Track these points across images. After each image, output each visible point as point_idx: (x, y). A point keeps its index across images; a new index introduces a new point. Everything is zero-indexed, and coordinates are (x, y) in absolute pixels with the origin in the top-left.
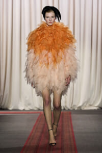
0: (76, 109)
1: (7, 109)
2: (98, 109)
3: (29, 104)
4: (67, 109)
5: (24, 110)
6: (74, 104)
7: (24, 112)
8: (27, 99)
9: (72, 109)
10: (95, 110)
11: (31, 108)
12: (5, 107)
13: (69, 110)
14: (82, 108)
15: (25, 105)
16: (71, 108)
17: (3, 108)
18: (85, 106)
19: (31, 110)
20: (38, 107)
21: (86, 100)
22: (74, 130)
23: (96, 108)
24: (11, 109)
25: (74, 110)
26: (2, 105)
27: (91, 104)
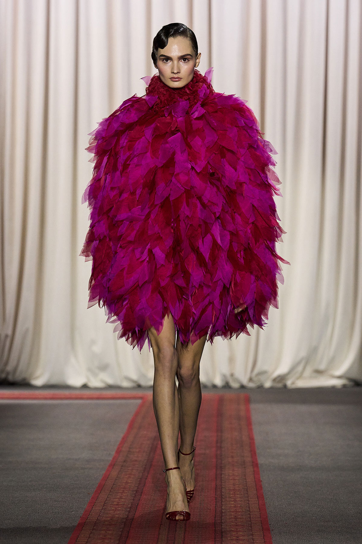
0: (268, 384)
1: (25, 384)
2: (344, 386)
3: (104, 368)
4: (235, 385)
5: (85, 386)
6: (260, 367)
7: (86, 392)
8: (96, 349)
9: (251, 385)
10: (332, 390)
11: (111, 381)
12: (18, 377)
13: (242, 387)
14: (289, 383)
15: (90, 370)
16: (251, 380)
17: (10, 378)
18: (300, 377)
19: (110, 387)
20: (134, 376)
21: (303, 353)
22: (261, 460)
23: (338, 383)
24: (38, 382)
25: (260, 387)
26: (9, 368)
27: (322, 367)
